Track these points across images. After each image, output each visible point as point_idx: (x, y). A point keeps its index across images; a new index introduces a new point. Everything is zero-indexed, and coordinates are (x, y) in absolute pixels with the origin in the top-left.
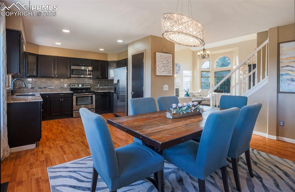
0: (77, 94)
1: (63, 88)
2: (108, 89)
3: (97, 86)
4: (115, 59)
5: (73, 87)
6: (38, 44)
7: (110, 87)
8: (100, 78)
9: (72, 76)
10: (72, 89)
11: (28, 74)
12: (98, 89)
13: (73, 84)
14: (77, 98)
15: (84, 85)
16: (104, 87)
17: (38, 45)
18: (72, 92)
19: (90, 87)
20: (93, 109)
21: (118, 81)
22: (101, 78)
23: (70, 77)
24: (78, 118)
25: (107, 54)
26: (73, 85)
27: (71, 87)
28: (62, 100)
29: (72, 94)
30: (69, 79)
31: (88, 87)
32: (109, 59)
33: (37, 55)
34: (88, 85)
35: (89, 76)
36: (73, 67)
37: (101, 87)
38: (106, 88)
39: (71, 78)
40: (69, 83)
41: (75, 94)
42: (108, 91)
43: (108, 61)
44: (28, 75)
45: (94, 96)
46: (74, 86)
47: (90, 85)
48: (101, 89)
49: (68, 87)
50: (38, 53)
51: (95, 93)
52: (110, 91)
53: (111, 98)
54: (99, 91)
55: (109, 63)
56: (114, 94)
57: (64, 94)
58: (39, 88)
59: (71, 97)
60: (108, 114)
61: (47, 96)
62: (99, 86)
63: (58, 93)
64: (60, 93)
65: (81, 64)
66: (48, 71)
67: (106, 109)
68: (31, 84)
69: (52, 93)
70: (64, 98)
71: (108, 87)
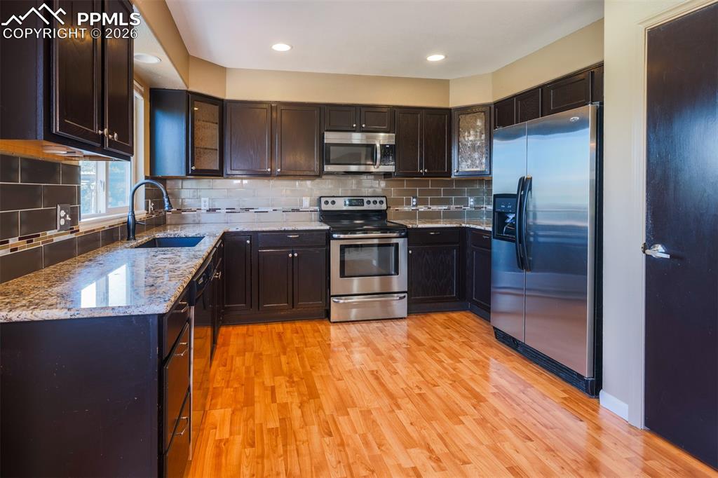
0: (342, 236)
1: (298, 210)
2: (448, 215)
3: (408, 203)
4: (485, 95)
5: (330, 207)
6: (224, 66)
7: (453, 207)
8: (420, 175)
9: (328, 168)
10: (326, 216)
11: (192, 165)
12: (411, 215)
13: (327, 199)
14: (343, 248)
15: (366, 200)
16: (434, 208)
17: (226, 68)
18: (328, 227)
19: (384, 207)
20: (402, 295)
21: (525, 184)
22: (427, 175)
23: (320, 174)
24: (345, 326)
25: (448, 81)
26: (330, 200)
27: (324, 207)
28: (293, 255)
29: (328, 236)
30: (318, 181)
31: (377, 207)
32: (457, 99)
33: (222, 100)
34: (378, 200)
35: (383, 168)
36: (330, 137)
37: (422, 208)
38: (439, 212)
39: (324, 177)
40: (317, 194)
41: (335, 236)
42: (454, 226)
43: (449, 110)
44: (193, 168)
45: (402, 244)
46: (333, 202)
47: (384, 199)
48: (425, 216)
49: (312, 209)
50: (225, 95)
51: (408, 233)
52: (463, 225)
53: (469, 251)
54: (420, 226)
55: (455, 115)
56: (495, 242)
57: (301, 233)
58: (230, 211)
59: (322, 246)
60: (455, 315)
61: (248, 242)
62: (416, 205)
63: (283, 229)
64: (286, 229)
65: (354, 125)
66: (252, 153)
67: (448, 296)
68: (207, 199)
69: (263, 232)
70: (301, 247)
71: (446, 208)
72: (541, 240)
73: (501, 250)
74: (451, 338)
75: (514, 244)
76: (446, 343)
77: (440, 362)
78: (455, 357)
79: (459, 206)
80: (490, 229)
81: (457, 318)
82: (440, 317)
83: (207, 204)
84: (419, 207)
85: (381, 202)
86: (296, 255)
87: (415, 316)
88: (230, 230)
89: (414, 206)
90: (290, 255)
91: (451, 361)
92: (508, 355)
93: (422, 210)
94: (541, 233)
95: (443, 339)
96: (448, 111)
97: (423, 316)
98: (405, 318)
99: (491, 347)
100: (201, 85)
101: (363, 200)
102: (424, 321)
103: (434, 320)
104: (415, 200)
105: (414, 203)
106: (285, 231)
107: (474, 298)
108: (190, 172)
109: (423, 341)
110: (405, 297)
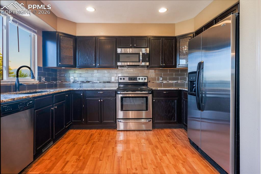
2: (177, 85)
3: (158, 80)
5: (122, 81)
7: (179, 81)
8: (162, 67)
9: (119, 64)
12: (159, 85)
13: (121, 77)
14: (122, 98)
16: (170, 82)
17: (76, 23)
19: (146, 81)
20: (150, 120)
21: (200, 66)
22: (165, 67)
23: (116, 67)
24: (122, 132)
27: (120, 81)
28: (101, 101)
29: (116, 93)
32: (178, 33)
33: (75, 36)
35: (143, 64)
36: (119, 50)
37: (165, 82)
38: (173, 84)
41: (119, 92)
42: (175, 89)
44: (60, 63)
45: (150, 97)
46: (124, 79)
47: (146, 78)
49: (116, 82)
50: (76, 34)
51: (153, 92)
52: (180, 89)
53: (182, 101)
54: (158, 89)
55: (178, 39)
56: (189, 96)
57: (104, 91)
58: (82, 82)
59: (113, 97)
60: (175, 130)
61: (82, 94)
62: (162, 80)
63: (96, 89)
64: (98, 89)
65: (131, 45)
66: (87, 58)
67: (173, 121)
68: (73, 77)
69: (88, 90)
70: (104, 97)
71: (176, 82)
72: (207, 95)
73: (192, 100)
74: (168, 142)
75: (196, 97)
76: (165, 144)
77: (155, 154)
78: (164, 152)
79: (182, 81)
80: (187, 90)
81: (176, 132)
82: (168, 131)
83: (73, 79)
84: (163, 81)
85: (145, 79)
86: (102, 100)
87: (156, 130)
88: (74, 89)
89: (161, 81)
90: (99, 101)
91: (161, 155)
92: (193, 154)
93: (165, 83)
94: (207, 93)
95: (164, 142)
96: (175, 38)
97: (160, 130)
98: (151, 130)
99: (186, 148)
100: (62, 29)
101: (137, 78)
102: (159, 132)
103: (165, 132)
104: (161, 78)
105: (161, 80)
106: (97, 90)
107: (184, 123)
108: (59, 65)
109: (153, 142)
110: (151, 120)
